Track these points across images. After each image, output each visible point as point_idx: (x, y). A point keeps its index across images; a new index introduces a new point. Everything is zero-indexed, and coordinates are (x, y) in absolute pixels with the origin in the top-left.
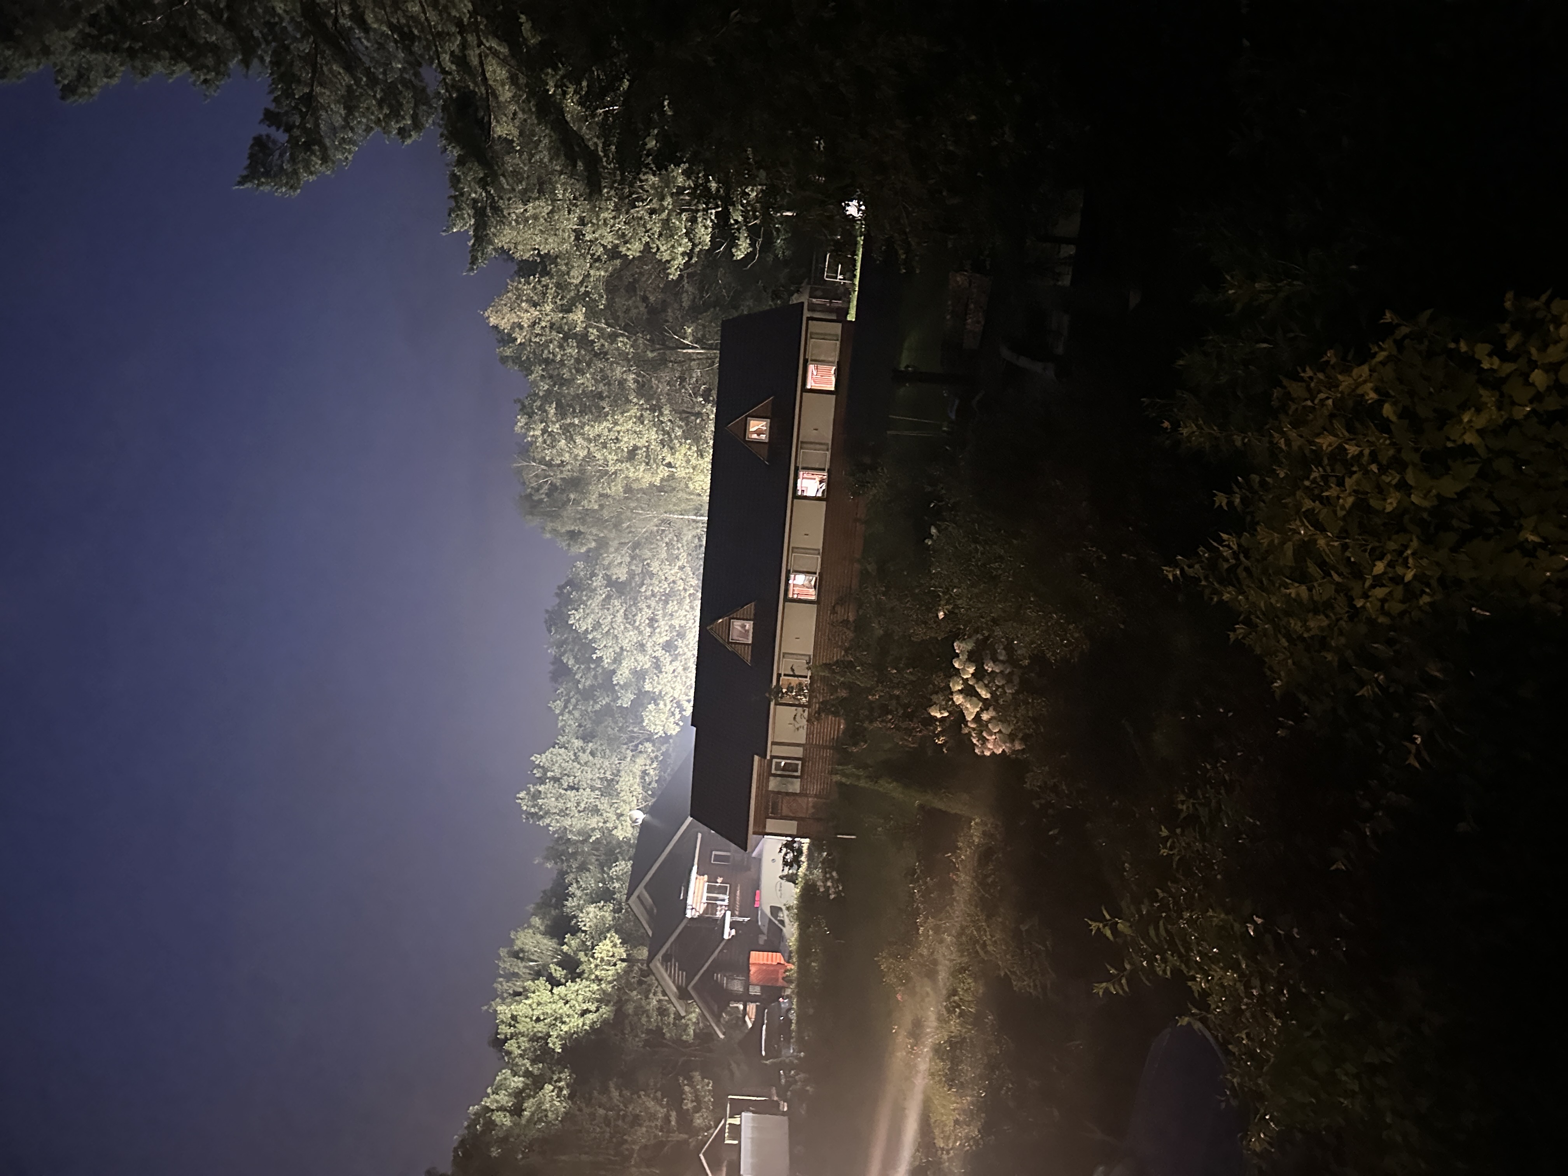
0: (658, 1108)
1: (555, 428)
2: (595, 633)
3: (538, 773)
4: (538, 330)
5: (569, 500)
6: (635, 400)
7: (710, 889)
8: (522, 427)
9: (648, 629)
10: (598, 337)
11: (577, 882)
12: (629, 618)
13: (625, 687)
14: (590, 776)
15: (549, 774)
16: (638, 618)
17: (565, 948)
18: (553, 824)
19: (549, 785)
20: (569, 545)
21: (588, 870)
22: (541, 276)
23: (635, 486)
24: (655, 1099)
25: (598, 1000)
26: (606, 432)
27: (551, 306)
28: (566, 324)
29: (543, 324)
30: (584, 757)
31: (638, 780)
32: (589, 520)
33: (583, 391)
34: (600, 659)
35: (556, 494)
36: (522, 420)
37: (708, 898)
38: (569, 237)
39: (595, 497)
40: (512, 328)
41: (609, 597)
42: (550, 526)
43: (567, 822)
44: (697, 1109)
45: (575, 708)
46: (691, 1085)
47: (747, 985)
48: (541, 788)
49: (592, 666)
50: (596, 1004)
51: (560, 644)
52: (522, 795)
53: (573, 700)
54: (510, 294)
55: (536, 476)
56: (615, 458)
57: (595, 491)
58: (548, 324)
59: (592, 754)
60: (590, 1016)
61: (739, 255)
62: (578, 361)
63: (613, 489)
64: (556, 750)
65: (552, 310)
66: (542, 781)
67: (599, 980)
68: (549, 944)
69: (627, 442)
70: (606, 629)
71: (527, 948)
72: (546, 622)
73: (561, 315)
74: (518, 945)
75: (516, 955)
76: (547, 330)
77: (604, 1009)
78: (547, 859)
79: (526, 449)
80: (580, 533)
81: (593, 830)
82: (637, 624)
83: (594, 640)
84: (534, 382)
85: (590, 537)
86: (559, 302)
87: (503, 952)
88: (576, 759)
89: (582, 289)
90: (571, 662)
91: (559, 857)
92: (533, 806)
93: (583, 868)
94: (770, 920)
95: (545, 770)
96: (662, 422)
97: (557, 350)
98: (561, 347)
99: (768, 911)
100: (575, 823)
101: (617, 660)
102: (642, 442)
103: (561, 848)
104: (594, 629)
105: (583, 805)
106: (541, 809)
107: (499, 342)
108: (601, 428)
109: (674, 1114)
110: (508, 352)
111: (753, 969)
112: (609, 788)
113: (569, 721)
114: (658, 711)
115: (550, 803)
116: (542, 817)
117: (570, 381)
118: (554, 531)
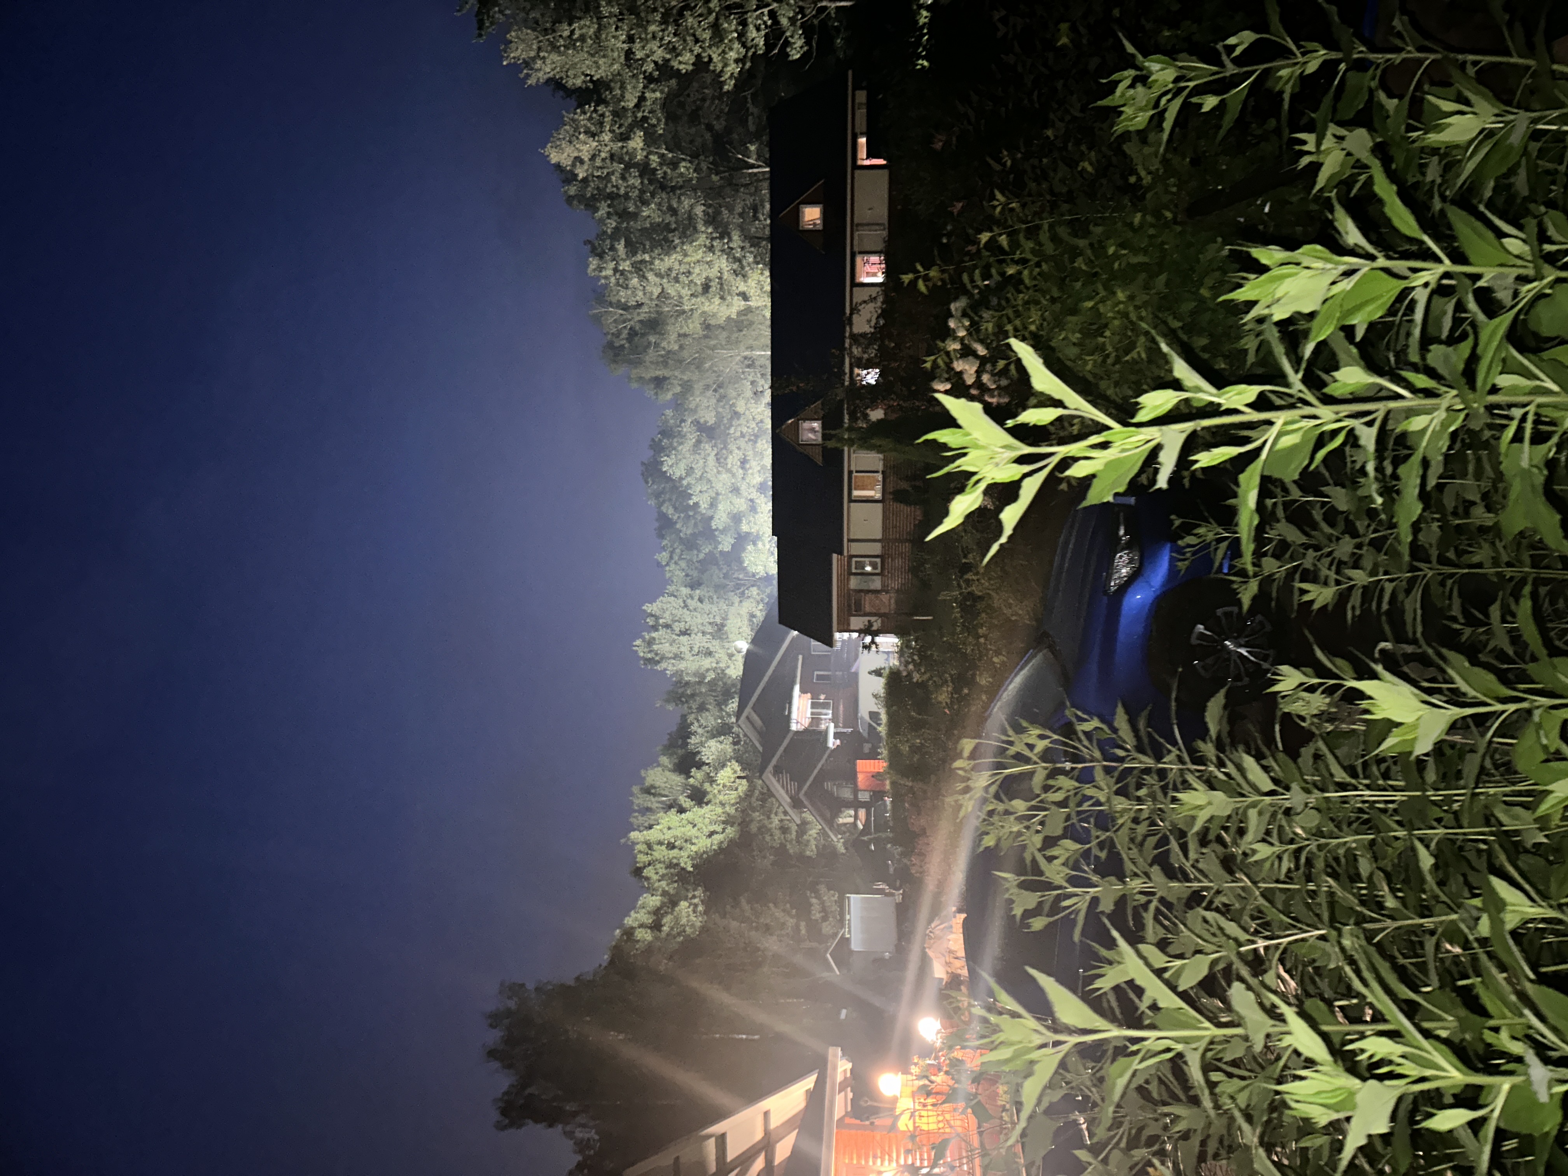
0: (788, 918)
1: (625, 266)
2: (689, 479)
3: (650, 621)
4: (598, 163)
5: (650, 343)
6: (703, 229)
7: (814, 705)
8: (594, 270)
9: (741, 471)
10: (661, 164)
11: (698, 721)
12: (720, 459)
13: (724, 531)
14: (699, 621)
15: (661, 621)
16: (729, 460)
17: (691, 780)
18: (669, 667)
19: (662, 632)
20: (656, 394)
21: (707, 710)
22: (597, 105)
23: (713, 322)
24: (784, 911)
25: (724, 822)
26: (676, 266)
27: (610, 135)
28: (627, 153)
29: (603, 155)
30: (692, 603)
31: (746, 622)
32: (670, 362)
33: (651, 224)
34: (696, 504)
35: (636, 339)
36: (594, 262)
37: (812, 714)
38: (619, 57)
39: (673, 337)
40: (574, 165)
41: (699, 442)
42: (635, 373)
43: (682, 666)
44: (825, 919)
45: (680, 559)
46: (818, 897)
47: (856, 791)
48: (654, 635)
49: (691, 513)
50: (722, 826)
51: (658, 495)
52: (638, 642)
53: (678, 551)
54: (567, 127)
55: (615, 321)
56: (689, 293)
57: (673, 330)
58: (608, 155)
59: (701, 600)
60: (715, 836)
61: (795, 55)
62: (642, 192)
63: (691, 326)
64: (665, 599)
65: (612, 140)
66: (655, 628)
67: (723, 804)
68: (677, 779)
69: (699, 275)
70: (699, 474)
71: (657, 784)
72: (643, 474)
73: (620, 144)
74: (648, 782)
75: (648, 791)
76: (608, 161)
77: (729, 830)
78: (668, 701)
79: (600, 295)
80: (665, 378)
81: (708, 670)
82: (729, 466)
83: (689, 486)
84: (601, 221)
85: (676, 382)
86: (617, 131)
87: (635, 789)
88: (686, 606)
89: (640, 115)
90: (671, 511)
91: (679, 699)
92: (650, 652)
93: (702, 708)
94: (870, 725)
95: (657, 618)
96: (732, 249)
97: (620, 182)
98: (623, 178)
99: (867, 717)
100: (690, 665)
101: (713, 505)
102: (713, 273)
103: (680, 691)
104: (687, 475)
105: (696, 650)
106: (657, 654)
107: (564, 182)
108: (671, 261)
109: (803, 924)
110: (572, 190)
111: (860, 777)
112: (719, 631)
113: (676, 572)
114: (758, 551)
115: (665, 648)
116: (658, 662)
117: (635, 216)
118: (640, 379)
